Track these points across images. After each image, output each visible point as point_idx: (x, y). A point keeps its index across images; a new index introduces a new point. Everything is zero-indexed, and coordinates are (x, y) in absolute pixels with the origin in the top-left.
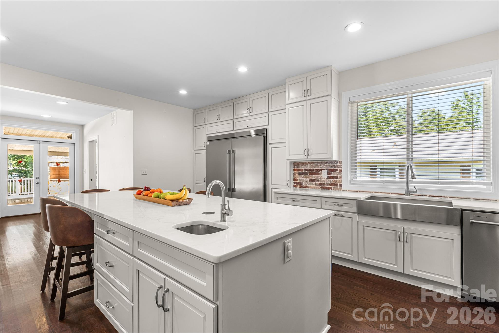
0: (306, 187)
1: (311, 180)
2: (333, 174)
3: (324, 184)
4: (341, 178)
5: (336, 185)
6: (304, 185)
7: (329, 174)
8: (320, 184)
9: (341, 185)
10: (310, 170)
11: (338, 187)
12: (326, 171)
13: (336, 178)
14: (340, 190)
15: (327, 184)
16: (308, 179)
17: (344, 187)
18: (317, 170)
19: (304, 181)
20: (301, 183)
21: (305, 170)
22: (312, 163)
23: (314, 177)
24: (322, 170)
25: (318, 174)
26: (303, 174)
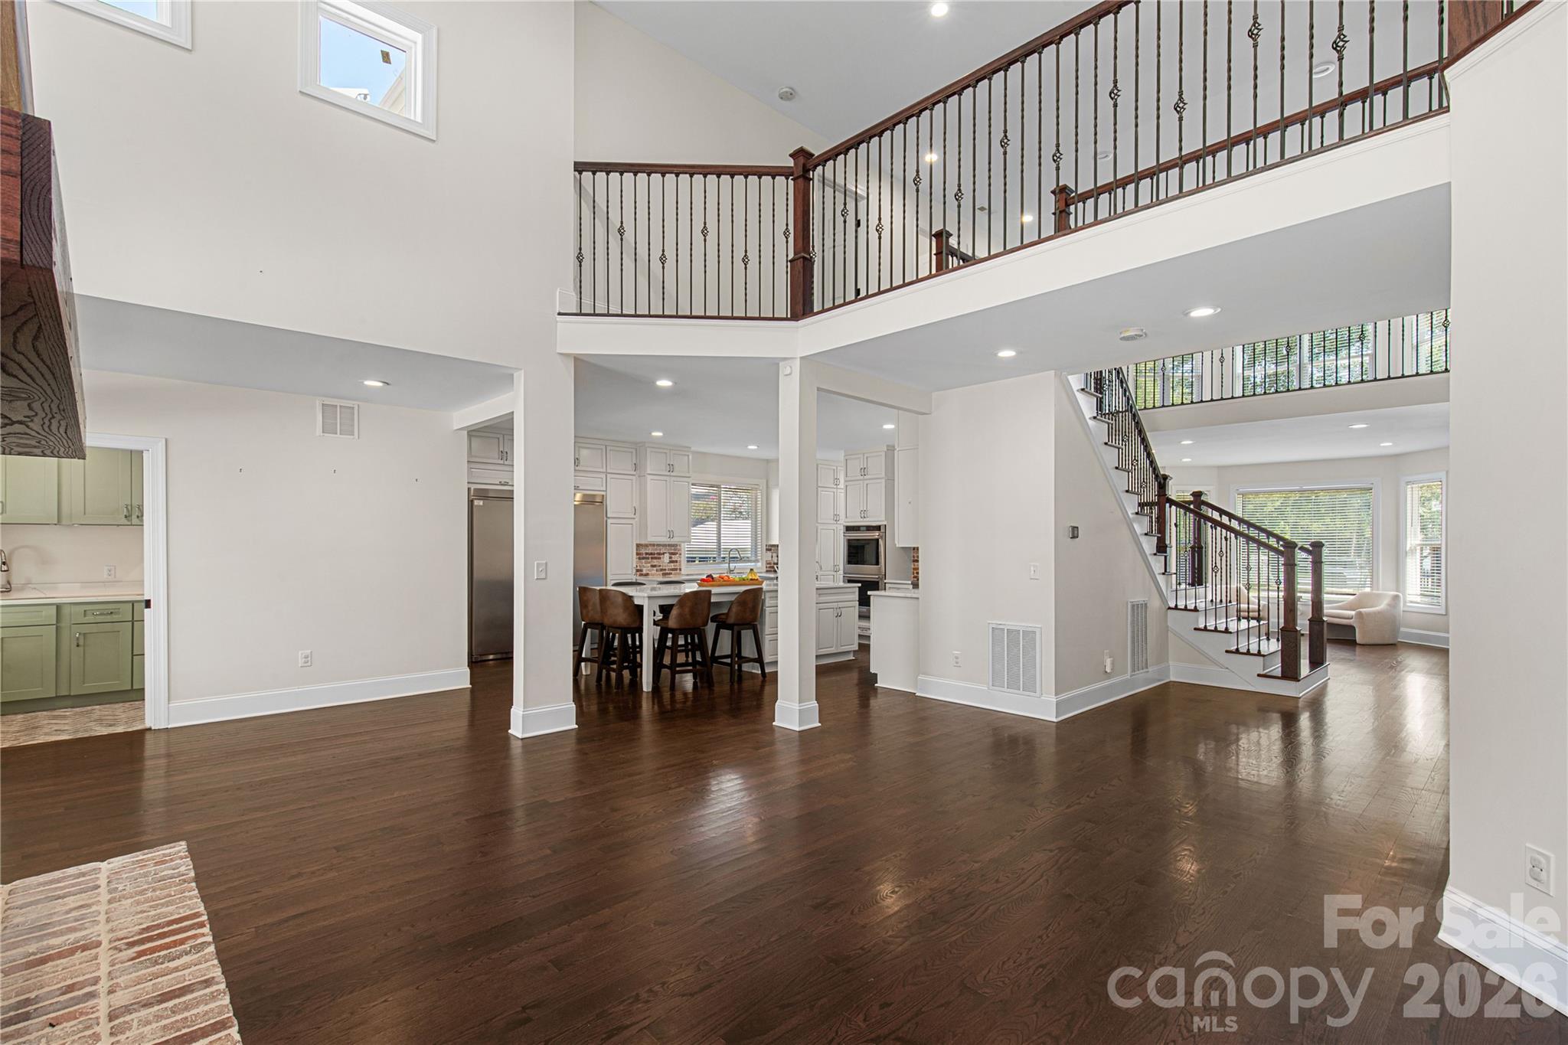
0: (647, 575)
1: (653, 566)
2: (674, 558)
3: (665, 570)
4: (680, 561)
5: (676, 569)
6: (644, 572)
7: (670, 558)
8: (662, 570)
9: (680, 570)
10: (651, 554)
11: (678, 571)
12: (667, 556)
13: (676, 562)
14: (679, 574)
15: (669, 570)
16: (649, 565)
17: (683, 572)
18: (659, 554)
19: (644, 567)
20: (641, 571)
21: (647, 554)
22: (654, 545)
23: (655, 562)
24: (664, 554)
25: (660, 558)
26: (643, 558)
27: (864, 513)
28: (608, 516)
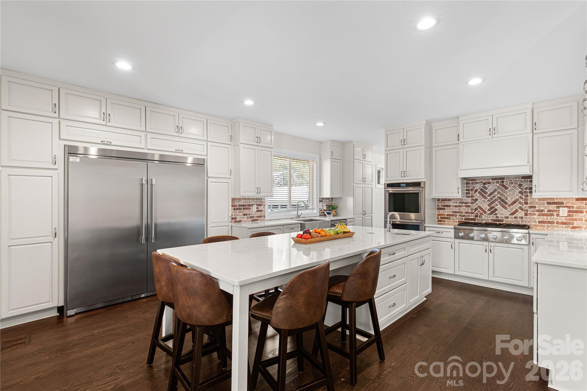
0: (240, 221)
1: (244, 215)
2: (260, 208)
3: (253, 217)
4: (264, 210)
5: (261, 217)
6: (238, 219)
7: (257, 208)
8: (251, 217)
9: (264, 216)
10: (243, 205)
11: (263, 218)
12: (255, 207)
13: (262, 211)
14: (264, 220)
15: (256, 217)
16: (242, 214)
17: (266, 218)
18: (249, 205)
19: (238, 215)
20: (236, 218)
21: (240, 205)
22: (245, 199)
23: (246, 212)
24: (253, 205)
25: (250, 209)
26: (237, 209)
27: (404, 174)
28: (209, 176)
